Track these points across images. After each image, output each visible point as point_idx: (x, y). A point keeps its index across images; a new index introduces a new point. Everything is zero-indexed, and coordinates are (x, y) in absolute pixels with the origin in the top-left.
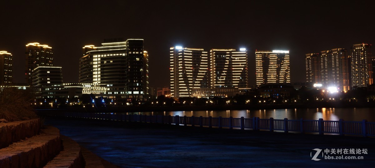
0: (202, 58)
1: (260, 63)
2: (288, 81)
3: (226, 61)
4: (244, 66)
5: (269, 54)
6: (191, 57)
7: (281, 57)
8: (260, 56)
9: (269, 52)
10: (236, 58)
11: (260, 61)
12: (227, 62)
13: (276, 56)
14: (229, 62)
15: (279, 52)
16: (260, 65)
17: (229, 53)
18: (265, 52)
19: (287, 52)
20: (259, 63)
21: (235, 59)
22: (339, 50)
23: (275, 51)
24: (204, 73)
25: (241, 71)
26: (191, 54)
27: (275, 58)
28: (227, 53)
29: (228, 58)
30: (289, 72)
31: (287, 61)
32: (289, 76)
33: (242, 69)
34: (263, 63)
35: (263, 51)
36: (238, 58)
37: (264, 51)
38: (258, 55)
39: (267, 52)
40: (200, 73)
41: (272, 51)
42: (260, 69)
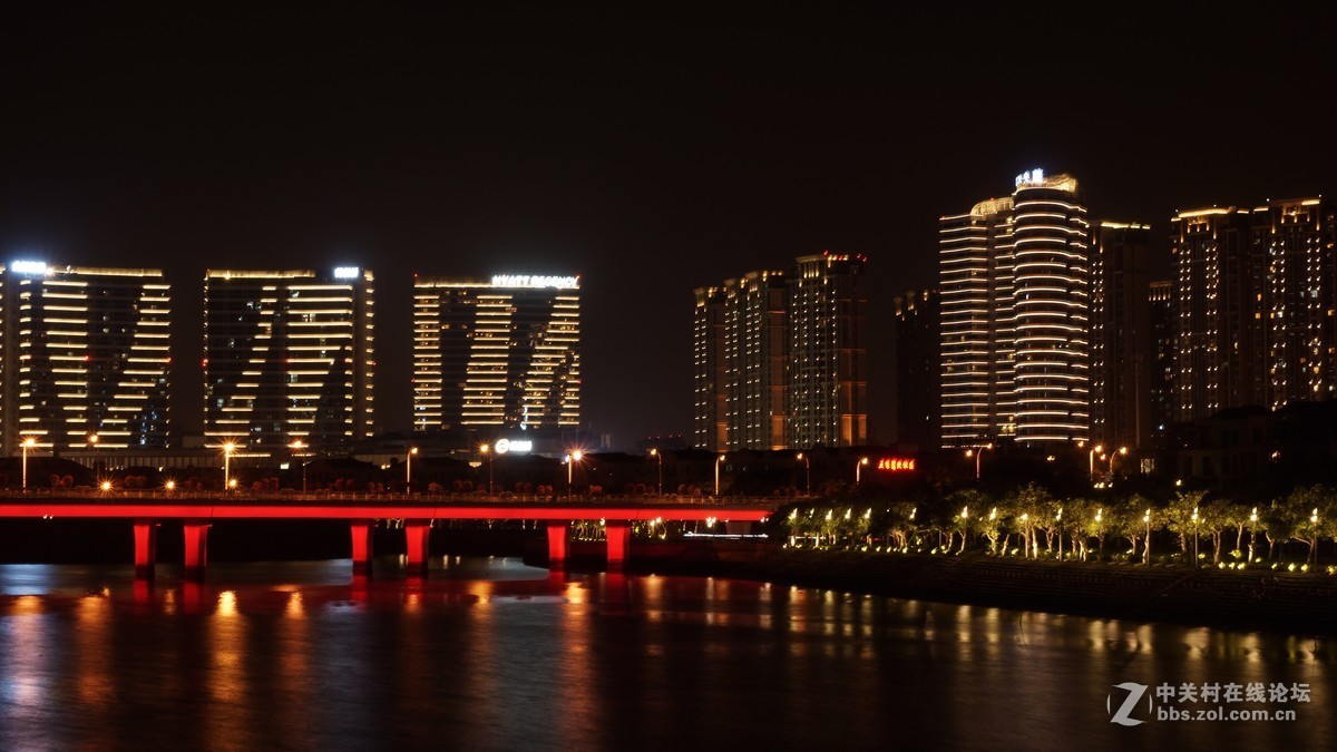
0: (143, 311)
1: (431, 335)
2: (565, 418)
3: (260, 325)
4: (338, 348)
5: (473, 293)
6: (84, 309)
7: (533, 309)
8: (431, 301)
9: (476, 282)
10: (305, 313)
11: (431, 326)
12: (263, 331)
13: (506, 301)
14: (275, 330)
15: (526, 285)
16: (430, 343)
17: (273, 288)
18: (457, 285)
19: (570, 283)
20: (426, 334)
21: (299, 318)
22: (769, 277)
23: (499, 281)
24: (149, 381)
25: (326, 373)
26: (84, 297)
27: (503, 310)
28: (265, 288)
29: (271, 313)
30: (576, 377)
31: (565, 326)
32: (576, 394)
33: (331, 361)
34: (442, 334)
35: (444, 281)
36: (313, 313)
37: (450, 281)
38: (426, 299)
39: (463, 282)
40: (129, 378)
41: (487, 280)
42: (431, 360)
